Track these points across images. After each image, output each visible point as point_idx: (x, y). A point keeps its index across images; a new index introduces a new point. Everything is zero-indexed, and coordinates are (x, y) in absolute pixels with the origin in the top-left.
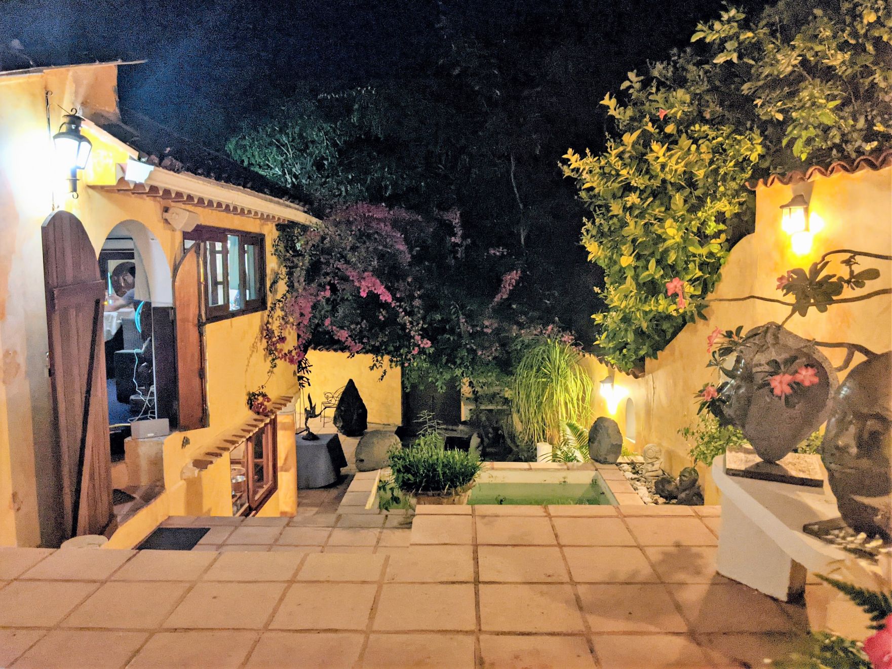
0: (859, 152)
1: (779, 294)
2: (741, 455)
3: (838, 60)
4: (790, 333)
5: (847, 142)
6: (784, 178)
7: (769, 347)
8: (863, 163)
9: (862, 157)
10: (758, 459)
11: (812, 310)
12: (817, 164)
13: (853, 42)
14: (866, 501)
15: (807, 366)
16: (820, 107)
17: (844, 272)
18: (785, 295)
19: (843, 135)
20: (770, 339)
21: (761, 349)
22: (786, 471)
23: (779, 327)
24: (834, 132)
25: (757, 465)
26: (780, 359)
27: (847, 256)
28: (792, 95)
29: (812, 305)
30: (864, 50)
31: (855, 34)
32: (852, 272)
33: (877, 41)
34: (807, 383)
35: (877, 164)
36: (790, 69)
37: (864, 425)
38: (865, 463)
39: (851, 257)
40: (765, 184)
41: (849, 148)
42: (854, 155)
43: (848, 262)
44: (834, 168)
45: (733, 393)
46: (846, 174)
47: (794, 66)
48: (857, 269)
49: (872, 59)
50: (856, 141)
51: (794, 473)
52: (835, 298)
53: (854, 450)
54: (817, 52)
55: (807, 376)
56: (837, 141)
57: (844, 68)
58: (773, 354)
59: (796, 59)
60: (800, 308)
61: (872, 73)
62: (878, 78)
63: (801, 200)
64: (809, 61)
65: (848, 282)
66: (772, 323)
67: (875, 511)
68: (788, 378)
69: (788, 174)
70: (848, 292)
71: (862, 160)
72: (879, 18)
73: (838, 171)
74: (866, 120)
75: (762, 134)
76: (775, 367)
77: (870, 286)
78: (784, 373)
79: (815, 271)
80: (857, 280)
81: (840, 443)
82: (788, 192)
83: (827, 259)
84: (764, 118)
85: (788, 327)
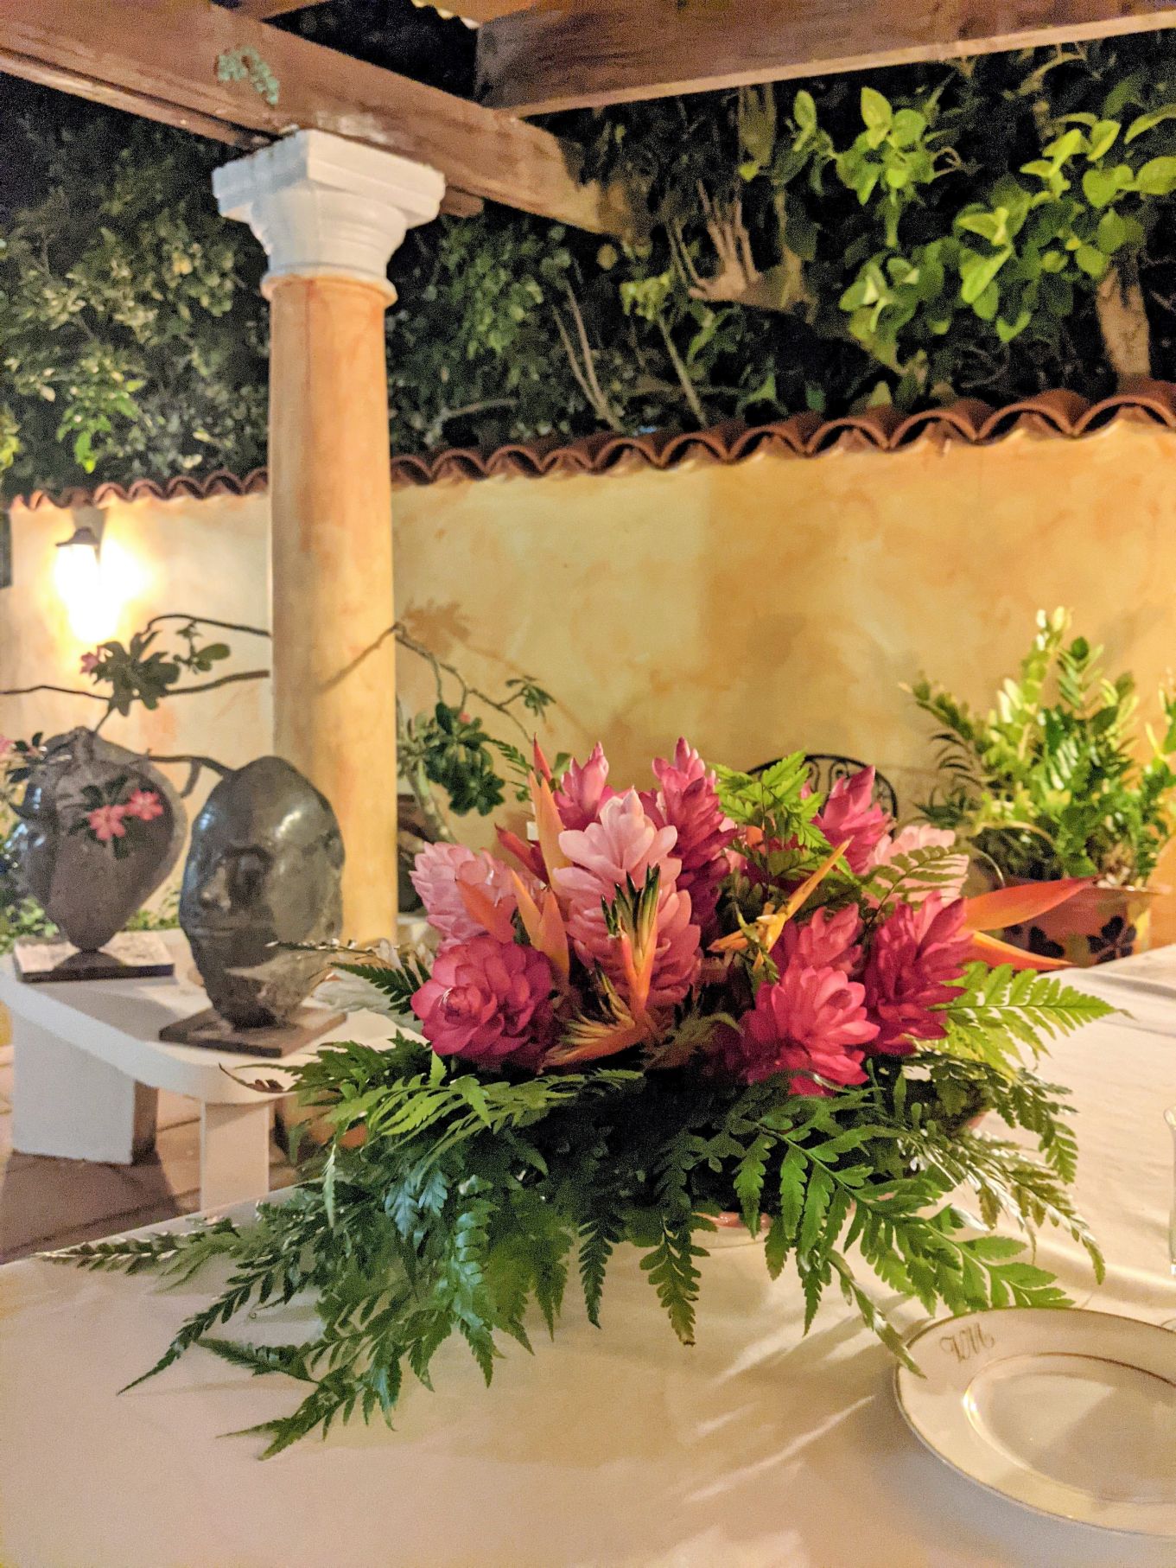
0: (175, 469)
1: (87, 682)
2: (43, 949)
3: (139, 319)
4: (108, 744)
5: (155, 450)
6: (59, 498)
7: (79, 767)
8: (181, 487)
9: (180, 478)
10: (70, 950)
11: (136, 706)
12: (111, 479)
13: (158, 296)
14: (246, 973)
15: (143, 790)
16: (114, 386)
17: (181, 648)
18: (95, 683)
19: (149, 439)
20: (81, 753)
21: (67, 769)
22: (116, 960)
23: (92, 735)
24: (135, 433)
25: (72, 959)
26: (99, 782)
27: (184, 623)
28: (66, 361)
29: (138, 698)
30: (175, 311)
31: (161, 285)
32: (192, 648)
33: (194, 304)
34: (147, 816)
35: (203, 489)
36: (64, 318)
37: (237, 864)
38: (242, 919)
39: (191, 625)
40: (27, 502)
41: (157, 460)
42: (166, 473)
43: (186, 633)
44: (137, 490)
45: (24, 846)
46: (158, 501)
47: (73, 314)
48: (200, 644)
49: (187, 329)
50: (168, 451)
51: (130, 961)
52: (170, 687)
53: (226, 903)
54: (107, 300)
55: (144, 805)
56: (141, 447)
57: (148, 334)
58: (88, 777)
59: (74, 303)
60: (119, 703)
61: (186, 349)
62: (195, 357)
63: (86, 535)
64: (94, 311)
65: (188, 662)
66: (82, 728)
67: (258, 985)
68: (119, 810)
69: (66, 492)
70: (187, 677)
71: (178, 482)
72: (195, 269)
73: (144, 495)
74: (182, 422)
75: (19, 418)
76: (95, 798)
77: (219, 669)
78: (112, 804)
79: (138, 645)
80: (201, 660)
81: (206, 895)
82: (63, 521)
83: (155, 627)
84: (25, 392)
85: (104, 733)
